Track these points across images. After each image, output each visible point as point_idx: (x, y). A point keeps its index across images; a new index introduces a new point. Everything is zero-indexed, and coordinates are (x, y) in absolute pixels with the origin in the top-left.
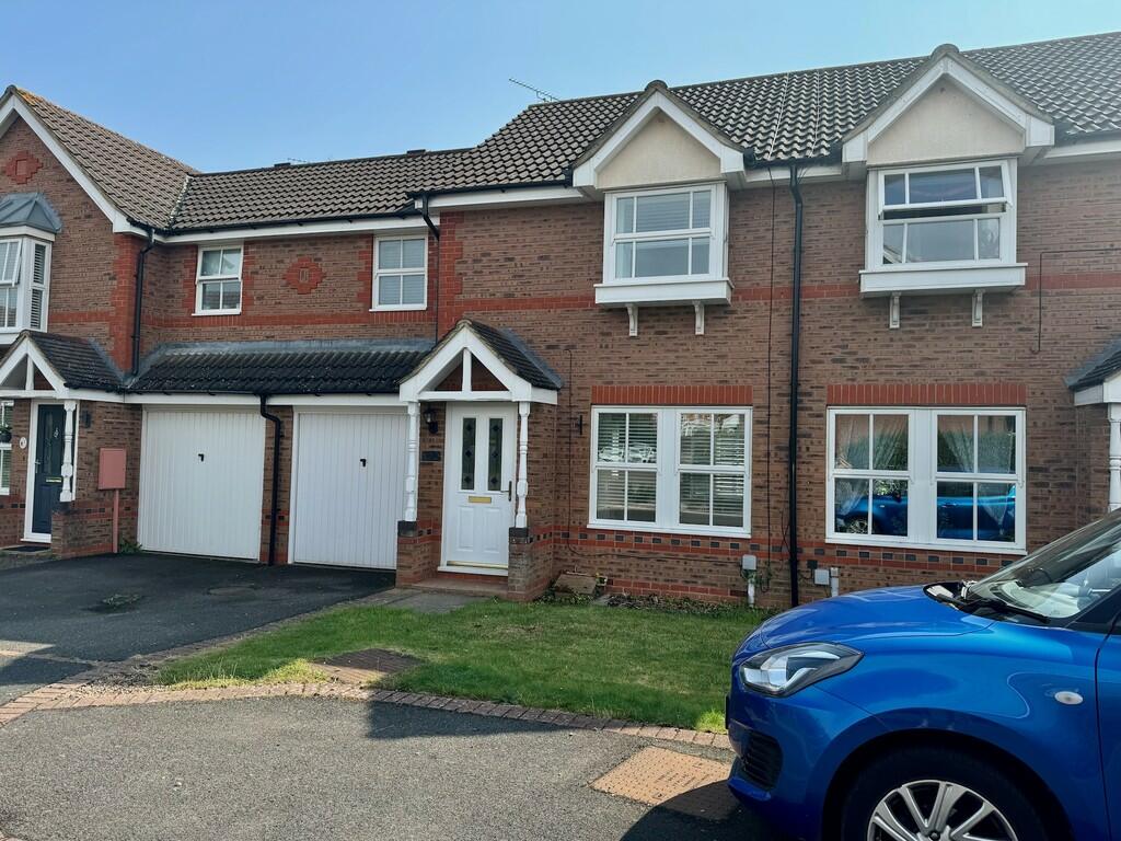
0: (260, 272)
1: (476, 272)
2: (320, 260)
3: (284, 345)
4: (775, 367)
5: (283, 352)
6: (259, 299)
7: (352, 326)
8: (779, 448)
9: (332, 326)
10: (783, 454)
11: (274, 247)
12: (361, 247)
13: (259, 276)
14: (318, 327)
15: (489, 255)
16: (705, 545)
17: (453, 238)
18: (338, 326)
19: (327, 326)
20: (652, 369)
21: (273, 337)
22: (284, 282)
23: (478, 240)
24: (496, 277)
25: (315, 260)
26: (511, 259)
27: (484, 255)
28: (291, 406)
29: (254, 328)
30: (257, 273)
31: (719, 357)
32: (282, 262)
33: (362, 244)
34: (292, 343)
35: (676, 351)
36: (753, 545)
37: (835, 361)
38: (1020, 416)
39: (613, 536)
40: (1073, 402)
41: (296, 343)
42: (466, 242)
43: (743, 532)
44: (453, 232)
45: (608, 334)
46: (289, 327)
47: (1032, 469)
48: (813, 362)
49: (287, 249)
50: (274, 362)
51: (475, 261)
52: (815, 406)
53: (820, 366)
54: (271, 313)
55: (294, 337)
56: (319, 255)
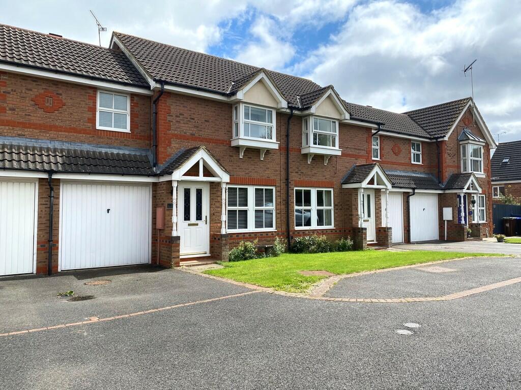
0: (12, 93)
1: (177, 122)
2: (61, 94)
4: (282, 173)
6: (10, 109)
7: (84, 135)
8: (283, 200)
9: (72, 134)
10: (284, 202)
11: (24, 79)
12: (89, 93)
13: (11, 96)
14: (60, 133)
15: (183, 115)
16: (264, 235)
17: (166, 104)
18: (75, 134)
19: (67, 134)
20: (247, 171)
21: (24, 135)
23: (178, 107)
24: (187, 125)
25: (58, 94)
26: (193, 119)
27: (181, 114)
29: (7, 128)
30: (9, 93)
31: (267, 168)
32: (30, 90)
33: (91, 91)
35: (254, 165)
36: (277, 233)
37: (296, 172)
38: (332, 190)
39: (235, 235)
40: (342, 187)
42: (172, 107)
43: (273, 229)
44: (166, 101)
45: (232, 156)
46: (37, 131)
47: (335, 205)
48: (291, 172)
49: (35, 83)
51: (177, 116)
52: (292, 187)
53: (293, 174)
54: (21, 120)
55: (40, 137)
56: (60, 92)
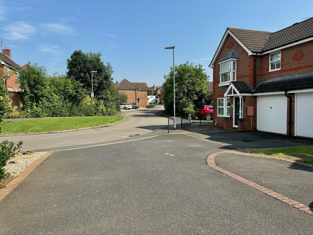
0: (286, 57)
3: (293, 76)
5: (292, 78)
6: (285, 65)
9: (307, 69)
11: (290, 49)
13: (285, 59)
14: (302, 70)
18: (309, 68)
19: (305, 69)
21: (290, 74)
22: (293, 59)
28: (294, 93)
29: (284, 73)
34: (295, 75)
41: (296, 75)
46: (294, 71)
49: (293, 49)
50: (290, 81)
54: (289, 68)
56: (303, 49)
